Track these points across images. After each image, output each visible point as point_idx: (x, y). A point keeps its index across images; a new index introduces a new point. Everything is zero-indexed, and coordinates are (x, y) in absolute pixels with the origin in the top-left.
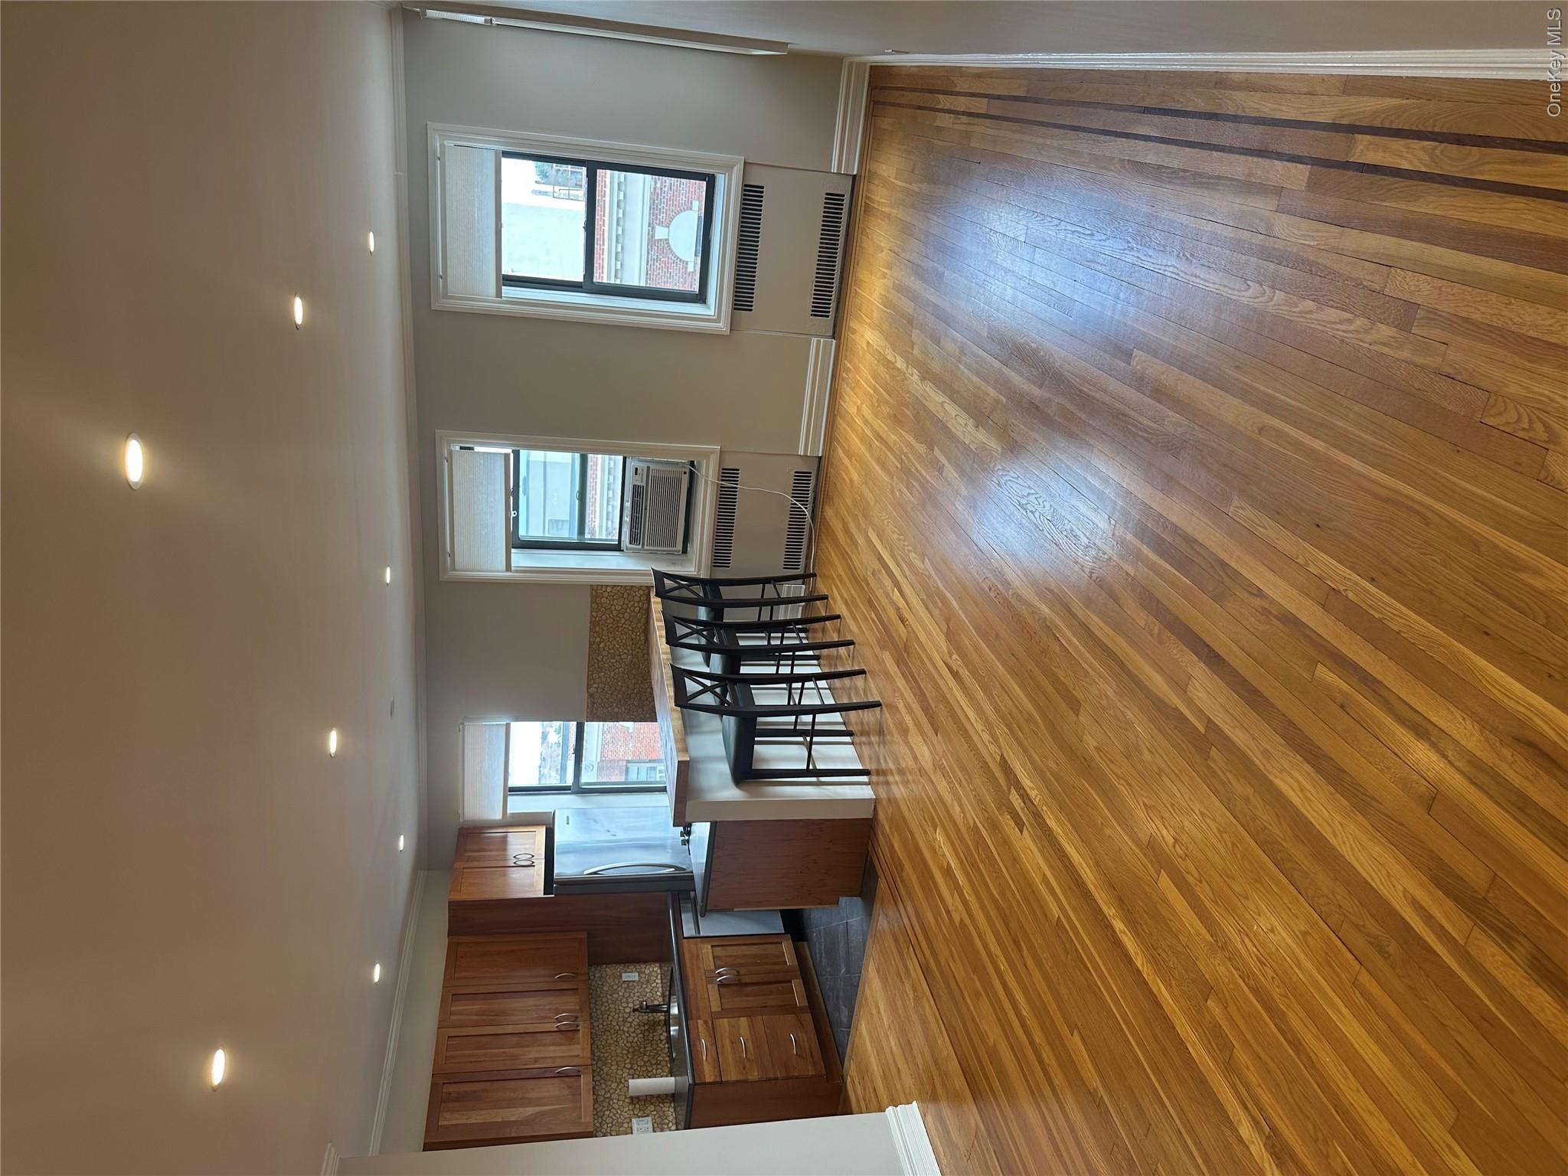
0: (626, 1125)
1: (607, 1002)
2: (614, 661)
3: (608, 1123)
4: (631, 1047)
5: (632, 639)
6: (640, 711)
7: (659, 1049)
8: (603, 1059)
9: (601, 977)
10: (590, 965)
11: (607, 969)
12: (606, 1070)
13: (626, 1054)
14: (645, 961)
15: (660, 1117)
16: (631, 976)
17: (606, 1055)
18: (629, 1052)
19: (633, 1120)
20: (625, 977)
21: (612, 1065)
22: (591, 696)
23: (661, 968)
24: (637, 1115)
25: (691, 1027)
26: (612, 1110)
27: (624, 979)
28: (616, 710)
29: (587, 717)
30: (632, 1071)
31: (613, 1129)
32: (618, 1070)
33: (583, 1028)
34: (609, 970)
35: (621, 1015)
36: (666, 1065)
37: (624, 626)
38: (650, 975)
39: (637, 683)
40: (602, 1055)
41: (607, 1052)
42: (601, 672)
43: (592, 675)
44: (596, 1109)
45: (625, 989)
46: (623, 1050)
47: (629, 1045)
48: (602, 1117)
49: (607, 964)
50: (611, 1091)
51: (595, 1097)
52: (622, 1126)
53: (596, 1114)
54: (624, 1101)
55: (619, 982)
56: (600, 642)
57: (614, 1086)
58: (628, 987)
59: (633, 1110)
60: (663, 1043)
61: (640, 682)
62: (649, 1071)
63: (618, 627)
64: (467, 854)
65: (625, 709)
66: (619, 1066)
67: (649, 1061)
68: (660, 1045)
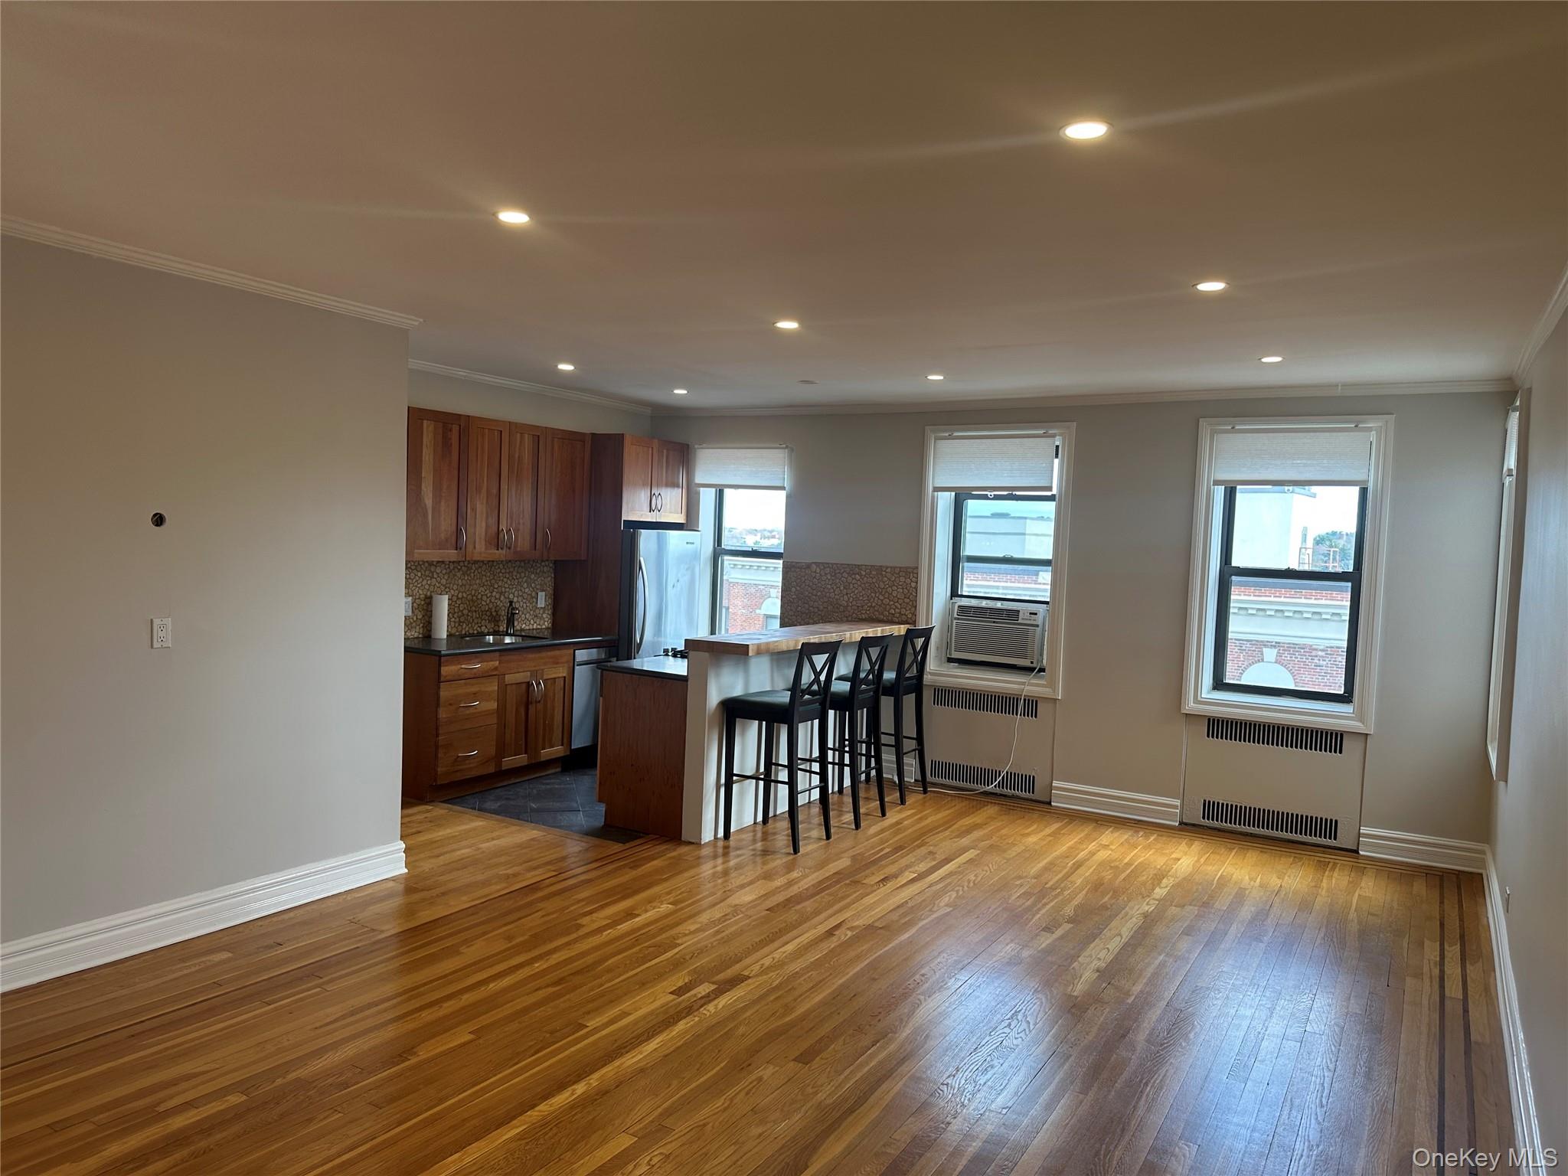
1: (520, 577)
2: (842, 588)
4: (478, 599)
5: (862, 606)
6: (791, 613)
7: (474, 625)
8: (469, 572)
9: (543, 572)
10: (555, 562)
11: (549, 579)
12: (459, 574)
13: (471, 594)
14: (554, 614)
15: (411, 623)
16: (542, 600)
17: (472, 575)
18: (473, 596)
19: (411, 598)
20: (542, 595)
21: (462, 580)
22: (808, 566)
23: (547, 628)
24: (418, 602)
25: (492, 654)
26: (421, 579)
27: (540, 594)
28: (793, 589)
29: (788, 562)
30: (455, 599)
32: (458, 585)
33: (500, 555)
34: (549, 581)
35: (507, 590)
36: (457, 631)
37: (876, 599)
38: (541, 618)
39: (819, 610)
40: (473, 571)
41: (474, 575)
42: (831, 576)
43: (829, 567)
44: (423, 564)
45: (531, 595)
46: (475, 590)
48: (416, 569)
49: (555, 578)
50: (439, 579)
51: (435, 563)
53: (420, 564)
54: (429, 590)
55: (537, 589)
56: (861, 575)
57: (444, 581)
58: (533, 598)
59: (419, 598)
60: (479, 629)
61: (820, 613)
62: (453, 614)
63: (876, 593)
64: (665, 451)
65: (793, 599)
66: (461, 586)
67: (463, 615)
68: (477, 626)
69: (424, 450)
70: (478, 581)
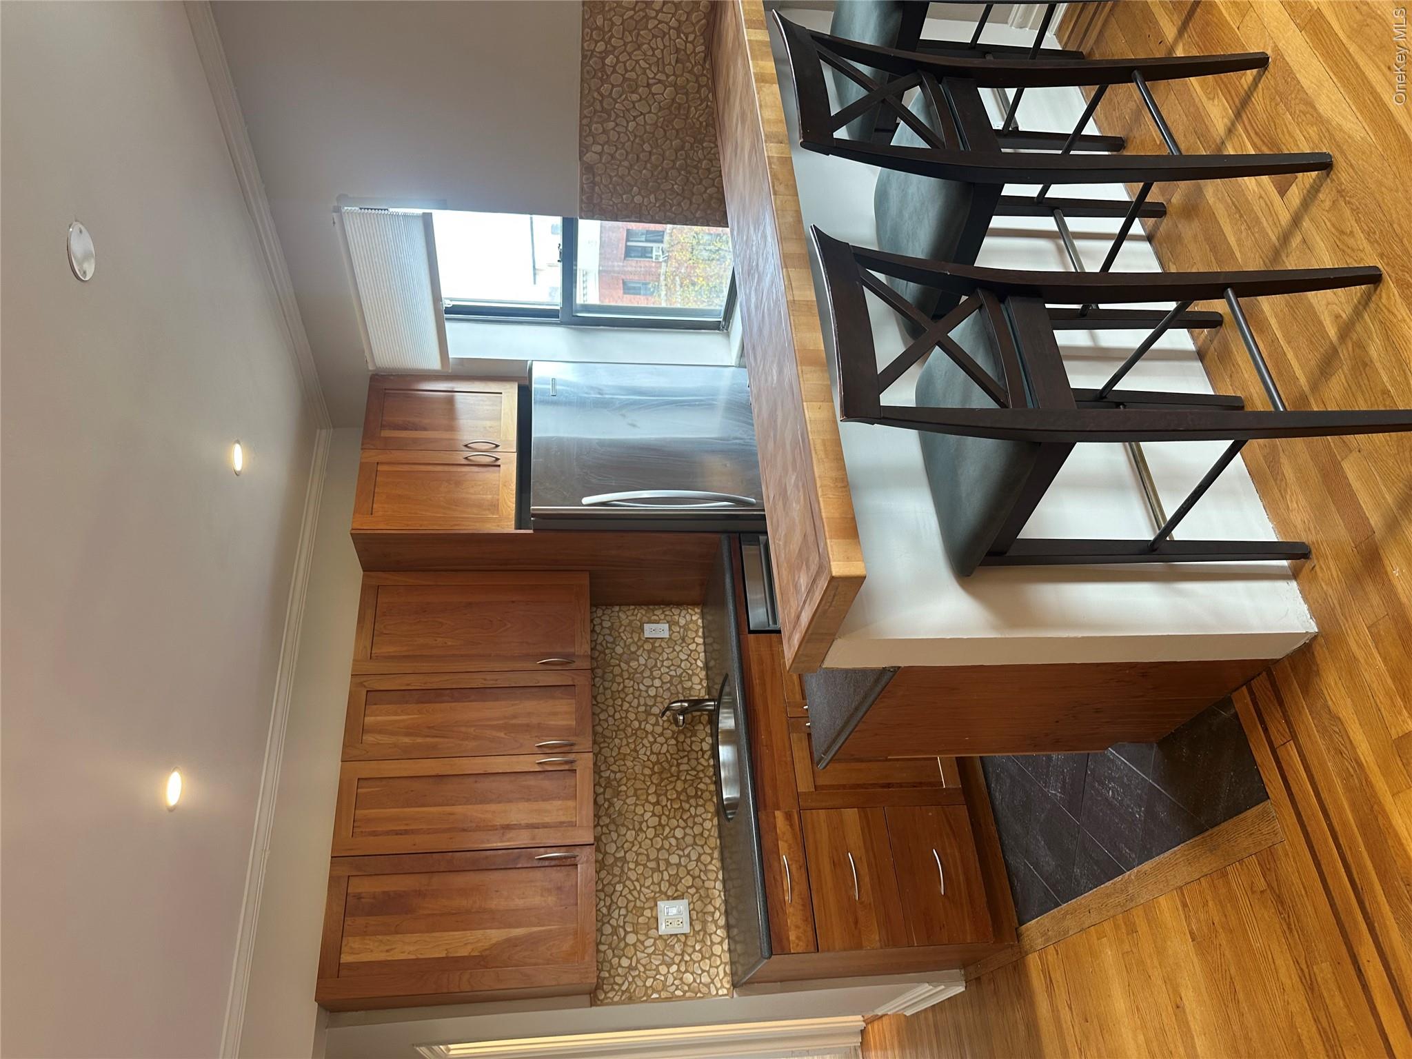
0: (647, 913)
1: (621, 676)
2: (635, 97)
3: (620, 908)
4: (658, 762)
5: (678, 51)
6: (685, 204)
7: (700, 768)
8: (614, 783)
9: (611, 628)
10: (595, 604)
11: (622, 615)
12: (618, 804)
13: (650, 776)
14: (679, 604)
15: (700, 898)
16: (657, 630)
17: (619, 776)
18: (654, 773)
19: (659, 903)
20: (651, 631)
21: (628, 797)
22: (588, 169)
23: (703, 617)
24: (665, 893)
25: (763, 825)
26: (628, 883)
27: (647, 634)
28: (638, 199)
29: (581, 208)
30: (658, 809)
31: (627, 919)
32: (636, 805)
33: (585, 762)
34: (625, 616)
35: (642, 701)
37: (660, 16)
38: (686, 628)
39: (682, 148)
40: (612, 776)
41: (620, 771)
42: (608, 120)
43: (589, 125)
44: (602, 880)
45: (649, 652)
46: (644, 767)
47: (654, 758)
48: (610, 896)
49: (620, 605)
50: (627, 845)
51: (600, 857)
52: (642, 915)
53: (602, 890)
54: (645, 866)
55: (640, 639)
56: (606, 53)
57: (630, 835)
58: (653, 649)
59: (659, 884)
60: (706, 756)
61: (687, 146)
62: (684, 811)
63: (647, 18)
64: (386, 433)
65: (656, 199)
66: (638, 799)
67: (685, 790)
68: (702, 761)
70: (629, 764)
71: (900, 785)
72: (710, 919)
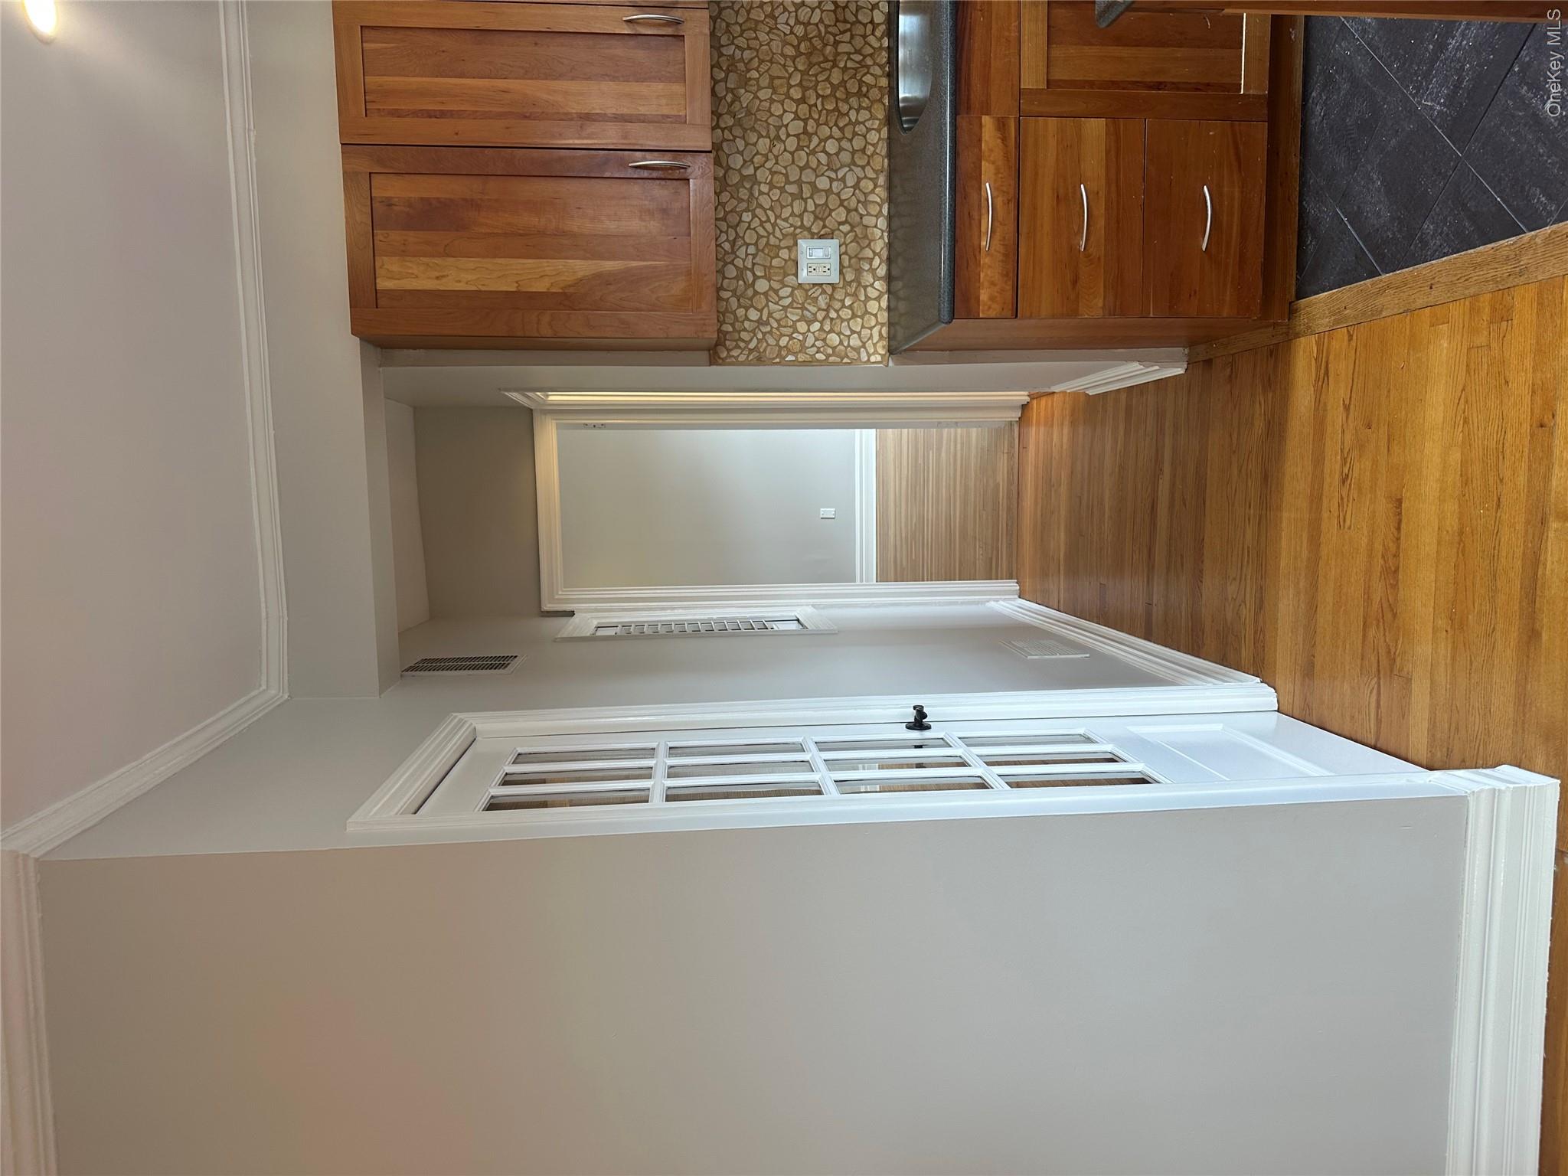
0: (784, 254)
3: (748, 245)
4: (805, 37)
7: (868, 50)
8: (741, 66)
12: (746, 98)
13: (794, 60)
15: (855, 239)
17: (747, 54)
18: (800, 54)
19: (800, 241)
21: (760, 88)
24: (809, 229)
25: (963, 136)
26: (758, 211)
30: (803, 109)
31: (757, 260)
32: (772, 101)
36: (880, 101)
40: (738, 54)
41: (749, 48)
44: (723, 205)
46: (785, 43)
47: (800, 30)
48: (735, 228)
50: (758, 159)
51: (721, 173)
52: (777, 256)
53: (724, 219)
54: (782, 190)
57: (763, 144)
59: (801, 216)
60: (878, 33)
62: (841, 115)
66: (774, 92)
67: (843, 83)
68: (872, 40)
69: (450, 284)
70: (763, 37)
71: (1176, 86)
72: (866, 267)
